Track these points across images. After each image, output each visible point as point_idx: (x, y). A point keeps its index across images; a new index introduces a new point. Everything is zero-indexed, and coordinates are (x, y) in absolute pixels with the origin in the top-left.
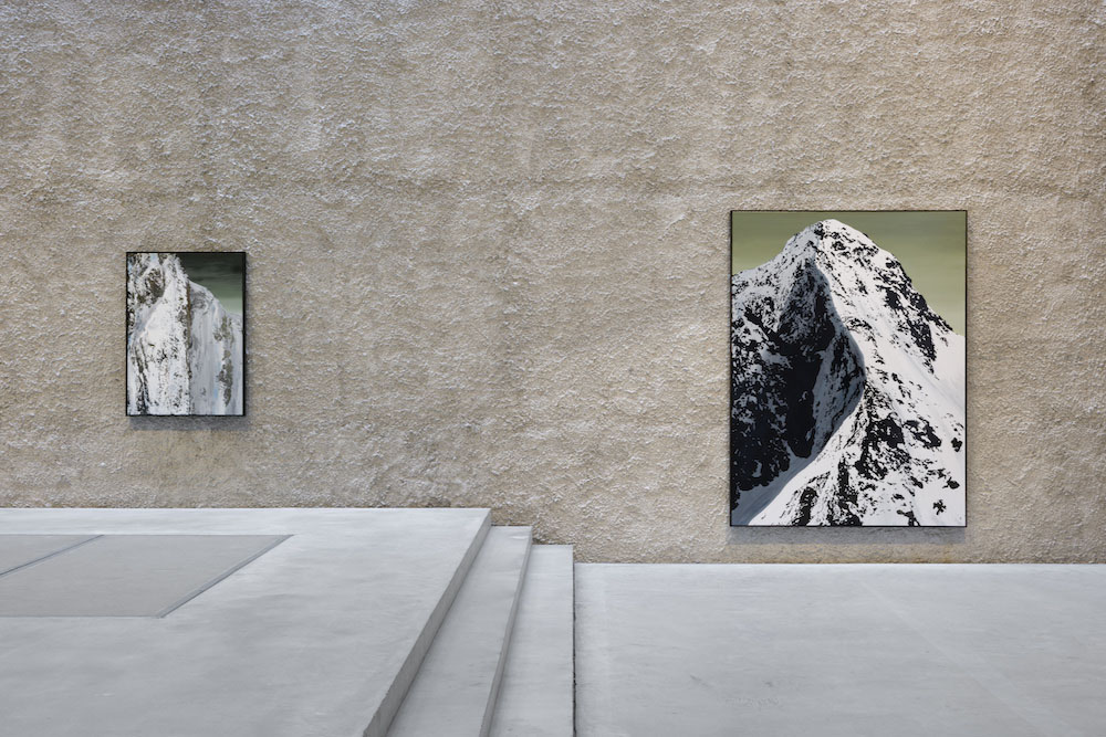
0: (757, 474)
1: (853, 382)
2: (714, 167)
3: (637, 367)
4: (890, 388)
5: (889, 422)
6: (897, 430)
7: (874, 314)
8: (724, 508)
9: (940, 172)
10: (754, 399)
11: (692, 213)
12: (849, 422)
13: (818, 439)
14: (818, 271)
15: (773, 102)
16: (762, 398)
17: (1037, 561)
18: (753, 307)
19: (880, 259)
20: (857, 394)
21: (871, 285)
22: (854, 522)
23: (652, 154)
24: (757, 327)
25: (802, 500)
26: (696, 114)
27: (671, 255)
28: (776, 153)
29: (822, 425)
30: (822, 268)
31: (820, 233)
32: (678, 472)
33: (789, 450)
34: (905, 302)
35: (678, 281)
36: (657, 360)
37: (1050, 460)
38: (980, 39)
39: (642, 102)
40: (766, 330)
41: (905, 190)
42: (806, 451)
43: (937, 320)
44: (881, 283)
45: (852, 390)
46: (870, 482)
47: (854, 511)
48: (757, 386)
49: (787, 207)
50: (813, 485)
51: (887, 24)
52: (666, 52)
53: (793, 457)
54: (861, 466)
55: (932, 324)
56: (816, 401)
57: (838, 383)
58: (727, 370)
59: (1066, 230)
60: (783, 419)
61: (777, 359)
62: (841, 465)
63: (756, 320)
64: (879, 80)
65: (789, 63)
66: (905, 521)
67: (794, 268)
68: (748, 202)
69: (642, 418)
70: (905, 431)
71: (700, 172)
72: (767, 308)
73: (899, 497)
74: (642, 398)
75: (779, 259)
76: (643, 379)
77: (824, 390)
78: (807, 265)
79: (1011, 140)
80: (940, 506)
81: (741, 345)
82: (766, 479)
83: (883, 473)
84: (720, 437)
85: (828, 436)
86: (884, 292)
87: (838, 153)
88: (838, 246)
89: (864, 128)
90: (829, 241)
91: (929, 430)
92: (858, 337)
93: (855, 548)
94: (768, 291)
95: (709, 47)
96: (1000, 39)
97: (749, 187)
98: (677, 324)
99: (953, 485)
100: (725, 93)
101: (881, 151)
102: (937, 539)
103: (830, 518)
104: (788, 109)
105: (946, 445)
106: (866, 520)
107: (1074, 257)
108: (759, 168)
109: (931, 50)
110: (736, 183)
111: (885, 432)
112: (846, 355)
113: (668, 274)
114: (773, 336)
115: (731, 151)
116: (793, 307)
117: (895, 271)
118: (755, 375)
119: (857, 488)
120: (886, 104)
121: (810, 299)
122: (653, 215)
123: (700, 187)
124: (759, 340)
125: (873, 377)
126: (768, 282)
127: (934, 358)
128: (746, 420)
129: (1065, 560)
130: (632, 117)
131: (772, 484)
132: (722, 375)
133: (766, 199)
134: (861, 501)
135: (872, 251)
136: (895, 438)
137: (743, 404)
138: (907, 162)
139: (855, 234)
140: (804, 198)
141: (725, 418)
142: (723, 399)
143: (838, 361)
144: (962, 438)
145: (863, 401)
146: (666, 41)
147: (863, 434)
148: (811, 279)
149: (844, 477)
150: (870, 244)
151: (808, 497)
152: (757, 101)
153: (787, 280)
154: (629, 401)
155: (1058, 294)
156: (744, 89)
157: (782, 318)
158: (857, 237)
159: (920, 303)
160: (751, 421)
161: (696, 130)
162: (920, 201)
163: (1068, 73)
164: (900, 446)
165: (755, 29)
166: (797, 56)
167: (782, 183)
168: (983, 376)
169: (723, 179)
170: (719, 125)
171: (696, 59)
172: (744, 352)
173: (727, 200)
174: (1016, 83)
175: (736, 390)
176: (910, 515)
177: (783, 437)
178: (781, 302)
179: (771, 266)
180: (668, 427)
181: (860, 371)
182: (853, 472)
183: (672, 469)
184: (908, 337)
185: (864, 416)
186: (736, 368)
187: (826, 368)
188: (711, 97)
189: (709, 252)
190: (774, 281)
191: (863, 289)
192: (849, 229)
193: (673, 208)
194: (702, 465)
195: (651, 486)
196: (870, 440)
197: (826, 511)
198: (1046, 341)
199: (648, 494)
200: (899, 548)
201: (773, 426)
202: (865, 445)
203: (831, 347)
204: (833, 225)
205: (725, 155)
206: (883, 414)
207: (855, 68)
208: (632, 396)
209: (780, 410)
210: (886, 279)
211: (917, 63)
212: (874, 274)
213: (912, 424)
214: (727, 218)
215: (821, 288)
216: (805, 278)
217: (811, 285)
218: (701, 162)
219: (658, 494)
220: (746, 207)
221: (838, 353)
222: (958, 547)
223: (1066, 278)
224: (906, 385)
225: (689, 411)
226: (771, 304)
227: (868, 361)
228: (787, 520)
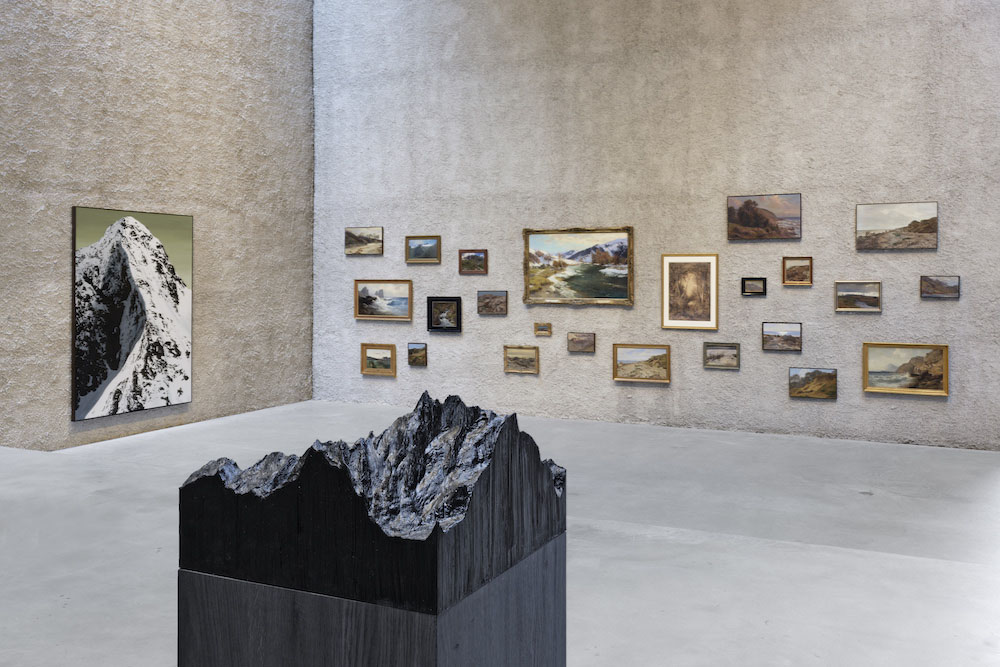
0: (90, 384)
1: (140, 320)
2: (63, 176)
3: (13, 315)
4: (157, 323)
5: (157, 344)
6: (161, 348)
7: (151, 277)
8: (67, 411)
9: (178, 192)
10: (88, 334)
11: (49, 206)
12: (138, 345)
13: (123, 357)
14: (123, 250)
15: (96, 136)
16: (93, 333)
17: (218, 416)
18: (88, 273)
19: (154, 242)
20: (142, 327)
21: (149, 258)
22: (141, 408)
23: (24, 161)
24: (90, 285)
25: (114, 398)
26: (52, 136)
27: (36, 235)
28: (98, 170)
29: (124, 349)
30: (124, 247)
31: (124, 225)
32: (39, 389)
33: (107, 366)
34: (165, 270)
35: (40, 253)
36: (26, 310)
37: (224, 359)
38: (197, 116)
39: (16, 122)
40: (95, 287)
41: (163, 202)
42: (116, 366)
43: (179, 280)
44: (154, 258)
45: (140, 324)
46: (149, 381)
47: (140, 401)
48: (90, 325)
49: (103, 206)
50: (119, 387)
51: (154, 98)
52: (33, 89)
53: (109, 371)
54: (144, 373)
55: (177, 283)
56: (122, 332)
57: (133, 321)
58: (70, 315)
59: (231, 229)
60: (104, 346)
61: (101, 307)
62: (135, 372)
63: (89, 281)
64: (151, 131)
65: (104, 111)
66: (164, 403)
67: (110, 247)
68: (83, 201)
69: (17, 351)
70: (165, 348)
71: (54, 177)
72: (96, 273)
73: (162, 389)
74: (16, 339)
75: (102, 241)
76: (17, 324)
77: (126, 325)
78: (118, 245)
79: (208, 176)
80: (180, 391)
81: (81, 298)
82: (95, 387)
83: (154, 374)
84: (64, 361)
85: (128, 355)
86: (155, 264)
87: (130, 174)
88: (133, 233)
89: (143, 160)
90: (129, 230)
91: (176, 346)
92: (143, 291)
93: (137, 424)
94: (95, 262)
95: (59, 91)
96: (204, 118)
97: (83, 191)
98: (40, 284)
99: (186, 378)
100: (69, 125)
101: (153, 176)
102: (176, 412)
103: (128, 407)
104: (104, 142)
105: (183, 355)
106: (146, 406)
107: (233, 246)
108: (88, 179)
109: (175, 118)
110: (75, 188)
111: (155, 350)
112: (137, 303)
113: (34, 249)
114: (99, 292)
115: (73, 166)
116: (110, 272)
117: (161, 250)
118: (89, 318)
119: (142, 386)
120: (154, 147)
121: (119, 267)
122: (24, 205)
123: (54, 188)
124: (91, 294)
125: (150, 316)
126: (96, 256)
127: (178, 303)
128: (83, 348)
129: (228, 415)
130: (10, 131)
131: (98, 389)
132: (67, 319)
133: (91, 200)
134: (144, 394)
135: (150, 238)
136: (160, 354)
137: (82, 338)
138: (164, 184)
139: (142, 227)
140: (113, 201)
141: (68, 348)
142: (67, 336)
143: (133, 307)
144: (190, 350)
145: (145, 331)
146: (32, 80)
147: (145, 352)
148: (120, 254)
149: (135, 381)
150: (149, 234)
151: (118, 394)
152: (87, 133)
153: (106, 255)
154: (8, 340)
155: (228, 265)
156: (80, 124)
157: (104, 279)
158: (142, 229)
159: (172, 271)
160: (87, 349)
161: (52, 147)
162: (169, 209)
163: (231, 143)
164: (163, 357)
165: (85, 84)
166: (110, 108)
167: (101, 190)
168: (198, 313)
169: (68, 184)
170: (65, 146)
171: (51, 97)
172: (82, 303)
173: (70, 199)
174: (211, 145)
175: (76, 328)
176: (167, 399)
177: (105, 357)
178: (103, 270)
179: (97, 245)
180: (33, 358)
181: (143, 313)
182: (140, 376)
183: (36, 387)
184: (166, 291)
185: (146, 341)
186: (76, 313)
187: (127, 311)
188: (61, 126)
189: (59, 233)
190: (99, 255)
191: (145, 261)
192: (139, 223)
193: (37, 200)
194: (54, 382)
195: (22, 401)
196: (149, 356)
197: (126, 403)
198: (223, 292)
199: (20, 407)
200: (160, 420)
201: (100, 351)
202: (146, 358)
203: (129, 298)
204: (130, 220)
205: (69, 168)
206: (154, 338)
207: (139, 121)
208: (10, 337)
209: (103, 341)
210: (157, 256)
211: (169, 125)
212: (151, 252)
213: (168, 343)
214: (70, 210)
215: (125, 260)
216: (116, 253)
217: (119, 258)
218: (54, 171)
219: (26, 406)
220: (81, 205)
221: (133, 302)
222: (186, 415)
223: (230, 257)
224: (166, 321)
225: (47, 345)
226: (98, 270)
227: (148, 306)
228: (106, 413)
